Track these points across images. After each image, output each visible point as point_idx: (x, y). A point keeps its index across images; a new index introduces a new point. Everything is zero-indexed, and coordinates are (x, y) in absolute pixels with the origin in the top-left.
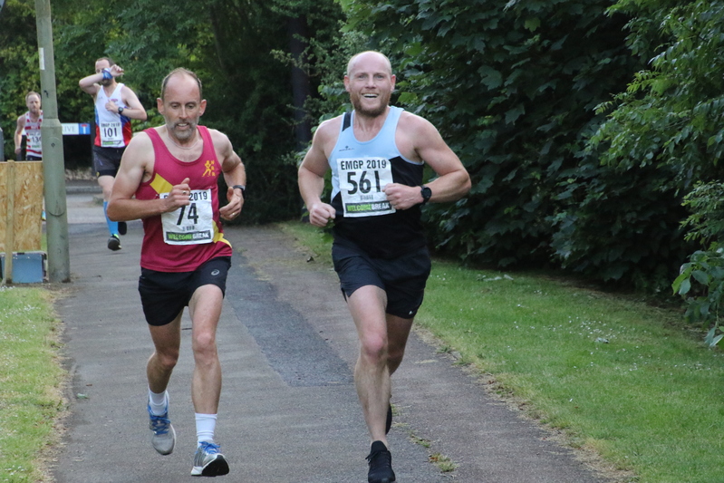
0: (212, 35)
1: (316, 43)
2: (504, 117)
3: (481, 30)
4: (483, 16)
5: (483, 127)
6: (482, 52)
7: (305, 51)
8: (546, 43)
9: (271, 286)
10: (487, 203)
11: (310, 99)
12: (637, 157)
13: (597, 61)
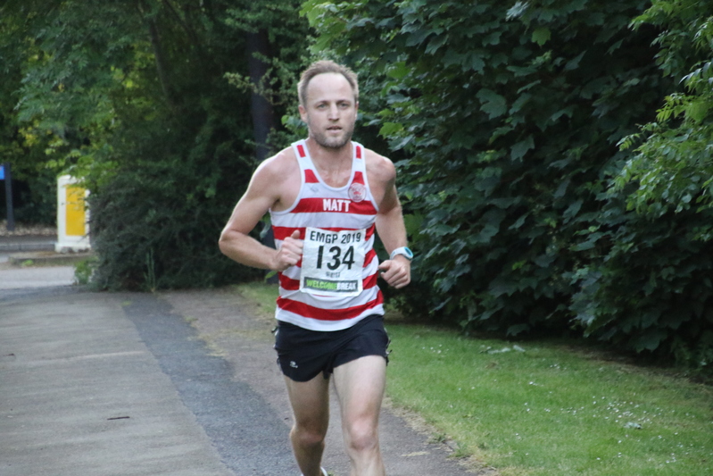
0: (153, 56)
1: (281, 64)
2: (509, 152)
3: (479, 46)
4: (482, 30)
5: (484, 165)
6: (481, 72)
7: (267, 74)
8: (558, 61)
9: (226, 363)
10: (490, 256)
11: (274, 133)
12: (671, 200)
13: (623, 82)
